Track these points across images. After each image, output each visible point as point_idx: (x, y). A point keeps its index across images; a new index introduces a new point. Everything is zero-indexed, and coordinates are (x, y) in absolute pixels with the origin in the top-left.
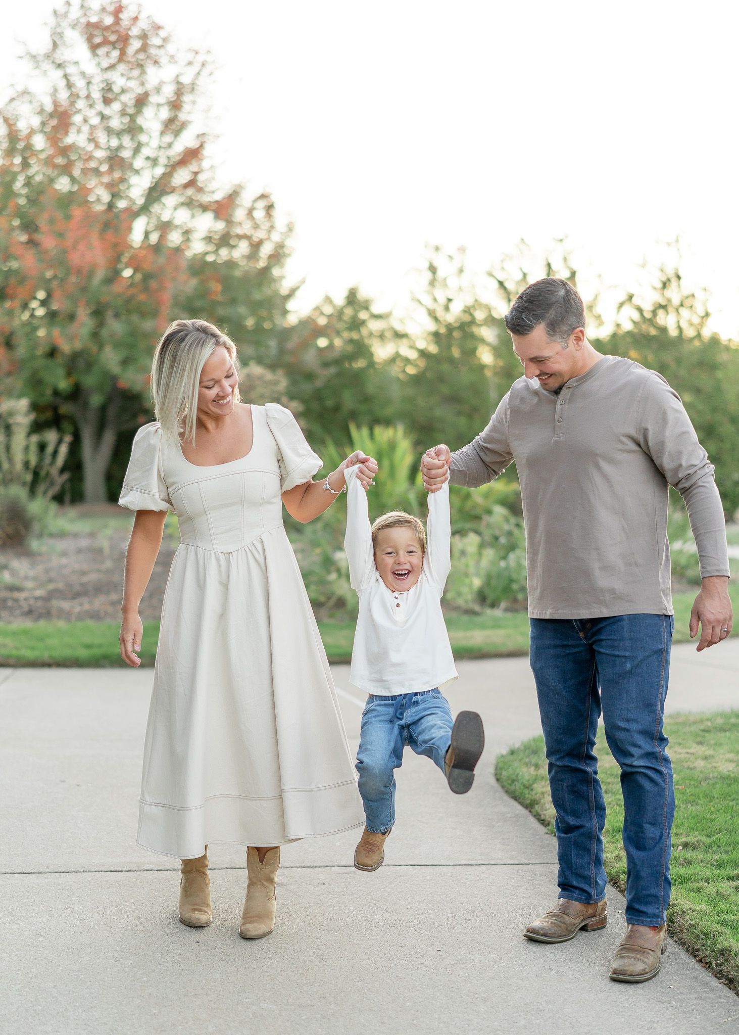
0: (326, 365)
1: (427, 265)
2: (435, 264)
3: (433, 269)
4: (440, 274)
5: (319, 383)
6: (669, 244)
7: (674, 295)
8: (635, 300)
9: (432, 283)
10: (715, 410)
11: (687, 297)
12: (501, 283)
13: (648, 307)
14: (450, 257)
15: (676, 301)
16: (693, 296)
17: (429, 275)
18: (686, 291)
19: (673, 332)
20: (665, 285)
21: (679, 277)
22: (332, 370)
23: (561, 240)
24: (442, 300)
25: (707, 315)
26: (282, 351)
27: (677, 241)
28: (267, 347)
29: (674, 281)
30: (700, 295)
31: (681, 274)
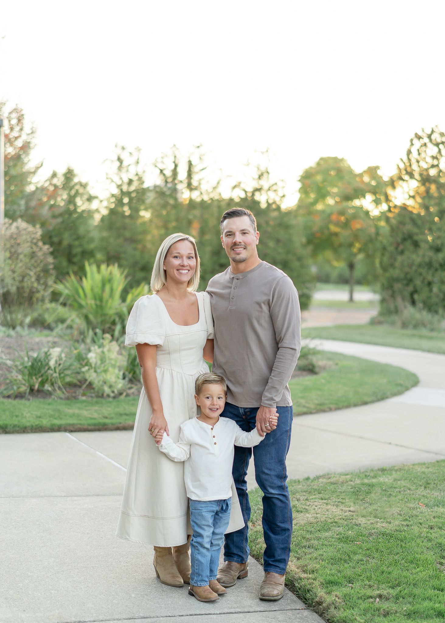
0: (54, 217)
1: (116, 158)
2: (122, 157)
3: (120, 160)
4: (125, 164)
5: (51, 228)
6: (262, 153)
7: (265, 183)
8: (243, 186)
9: (120, 168)
10: (288, 252)
11: (273, 185)
12: (161, 171)
13: (250, 189)
14: (130, 153)
15: (266, 187)
16: (276, 184)
17: (118, 164)
18: (272, 182)
19: (263, 205)
20: (260, 177)
21: (268, 172)
22: (59, 220)
23: (198, 147)
24: (126, 180)
25: (284, 196)
26: (27, 208)
27: (267, 151)
28: (19, 205)
29: (265, 175)
30: (280, 184)
31: (269, 171)
